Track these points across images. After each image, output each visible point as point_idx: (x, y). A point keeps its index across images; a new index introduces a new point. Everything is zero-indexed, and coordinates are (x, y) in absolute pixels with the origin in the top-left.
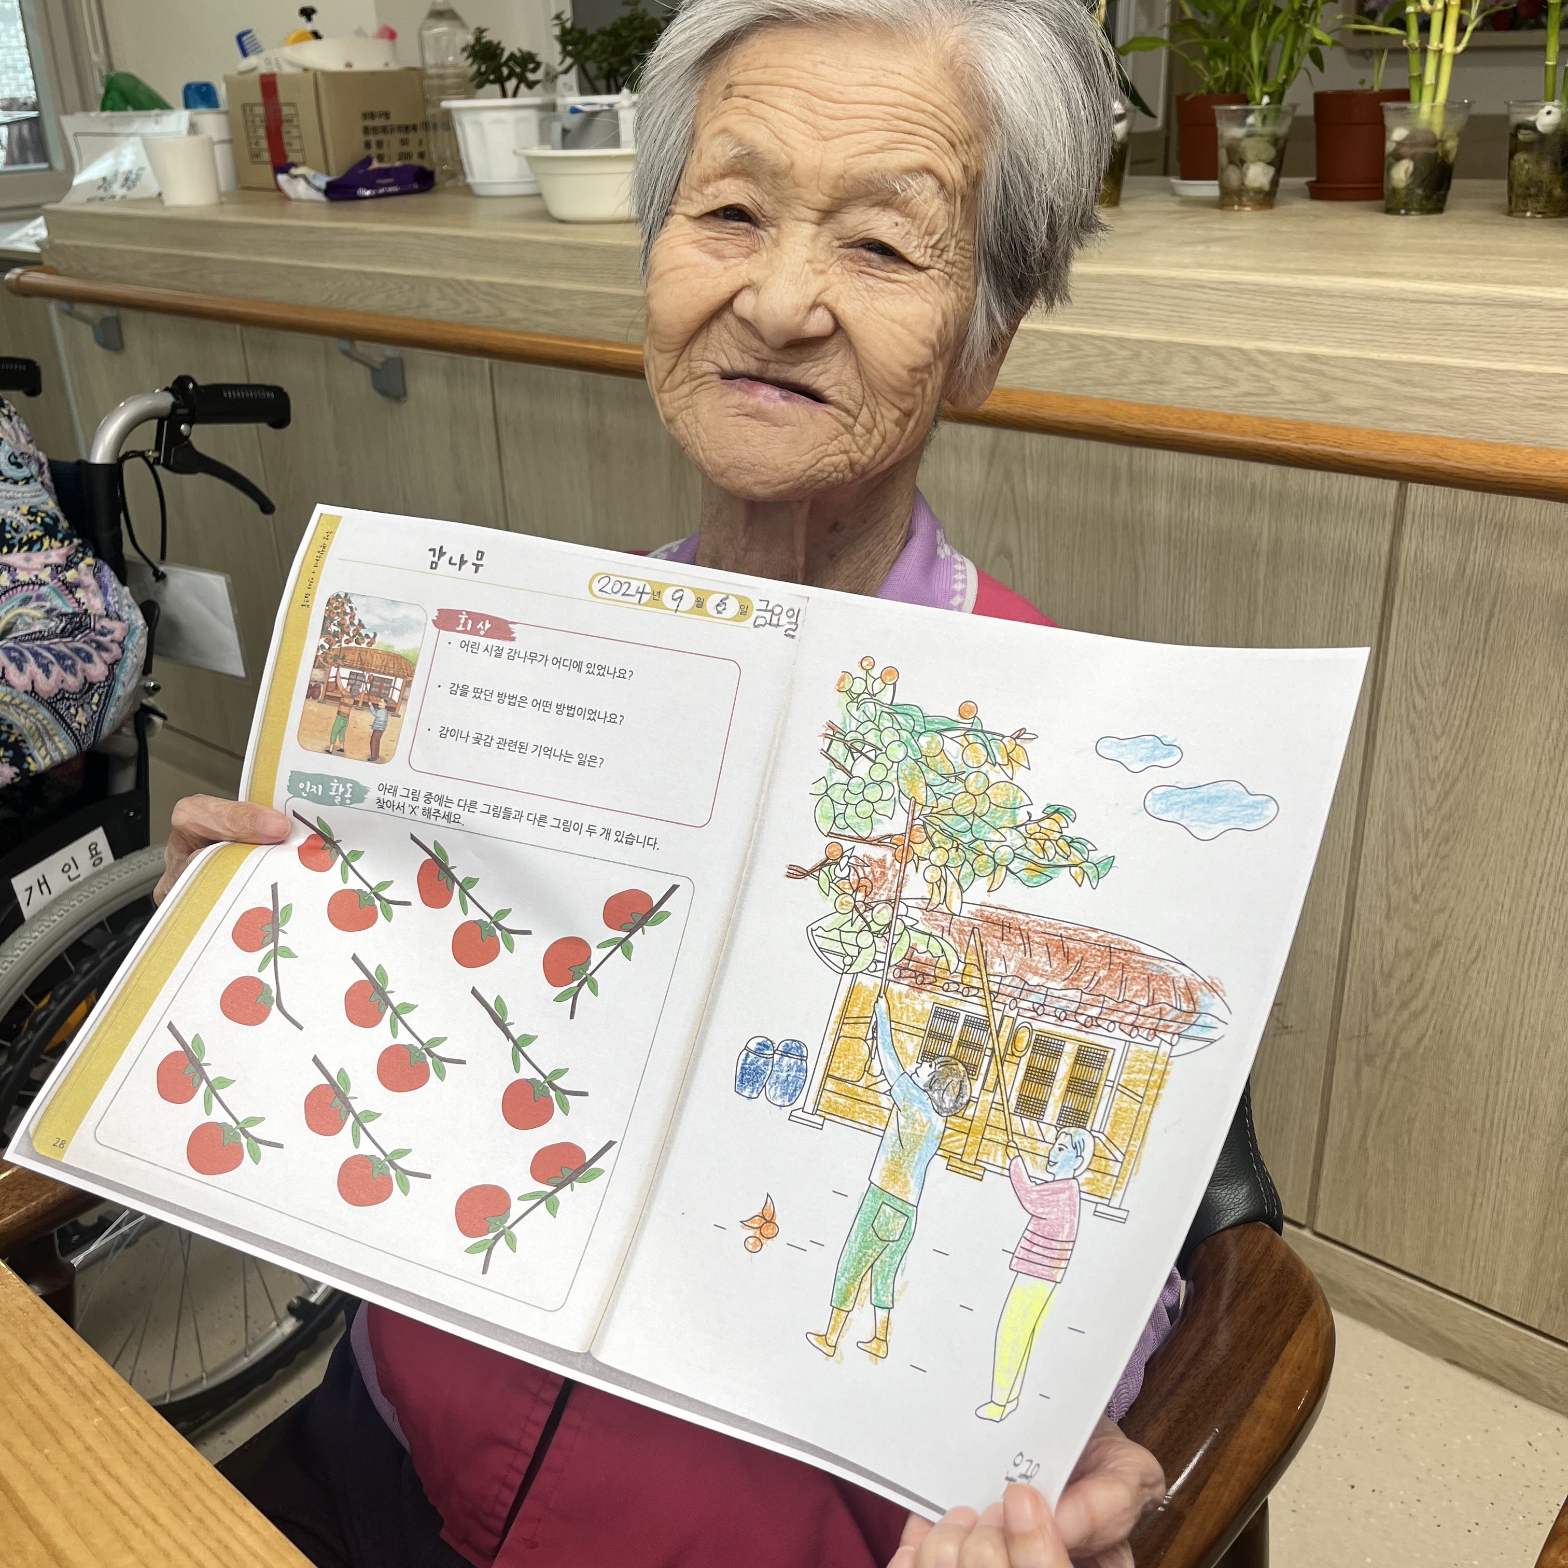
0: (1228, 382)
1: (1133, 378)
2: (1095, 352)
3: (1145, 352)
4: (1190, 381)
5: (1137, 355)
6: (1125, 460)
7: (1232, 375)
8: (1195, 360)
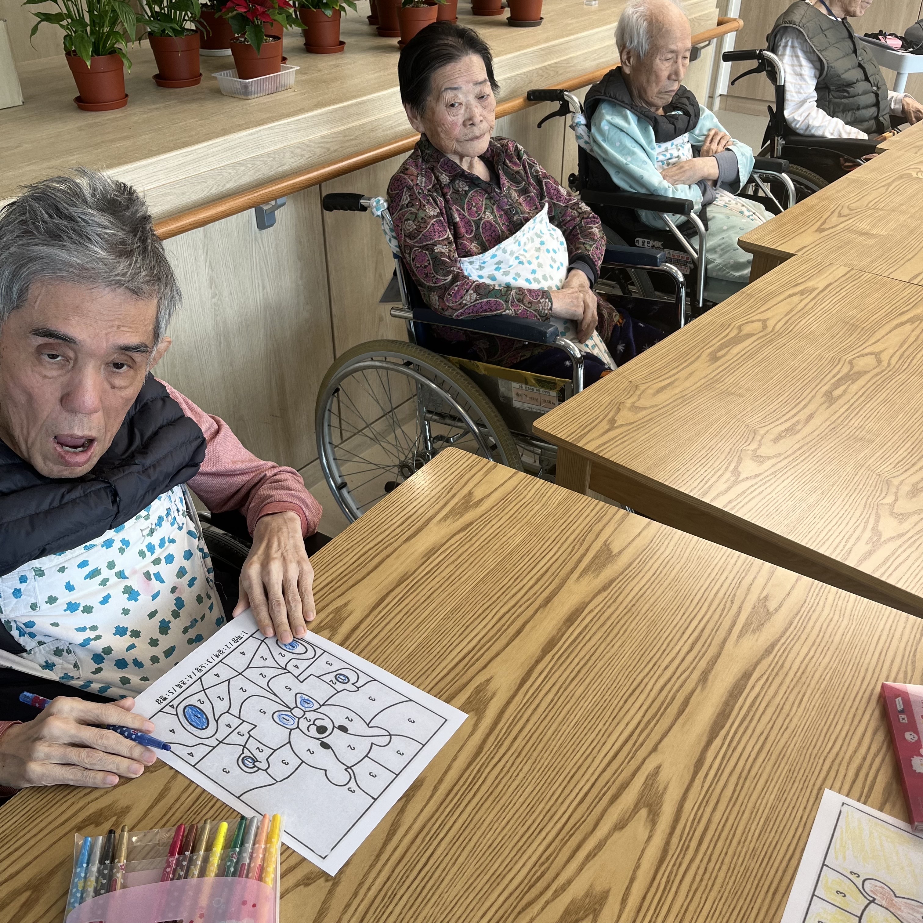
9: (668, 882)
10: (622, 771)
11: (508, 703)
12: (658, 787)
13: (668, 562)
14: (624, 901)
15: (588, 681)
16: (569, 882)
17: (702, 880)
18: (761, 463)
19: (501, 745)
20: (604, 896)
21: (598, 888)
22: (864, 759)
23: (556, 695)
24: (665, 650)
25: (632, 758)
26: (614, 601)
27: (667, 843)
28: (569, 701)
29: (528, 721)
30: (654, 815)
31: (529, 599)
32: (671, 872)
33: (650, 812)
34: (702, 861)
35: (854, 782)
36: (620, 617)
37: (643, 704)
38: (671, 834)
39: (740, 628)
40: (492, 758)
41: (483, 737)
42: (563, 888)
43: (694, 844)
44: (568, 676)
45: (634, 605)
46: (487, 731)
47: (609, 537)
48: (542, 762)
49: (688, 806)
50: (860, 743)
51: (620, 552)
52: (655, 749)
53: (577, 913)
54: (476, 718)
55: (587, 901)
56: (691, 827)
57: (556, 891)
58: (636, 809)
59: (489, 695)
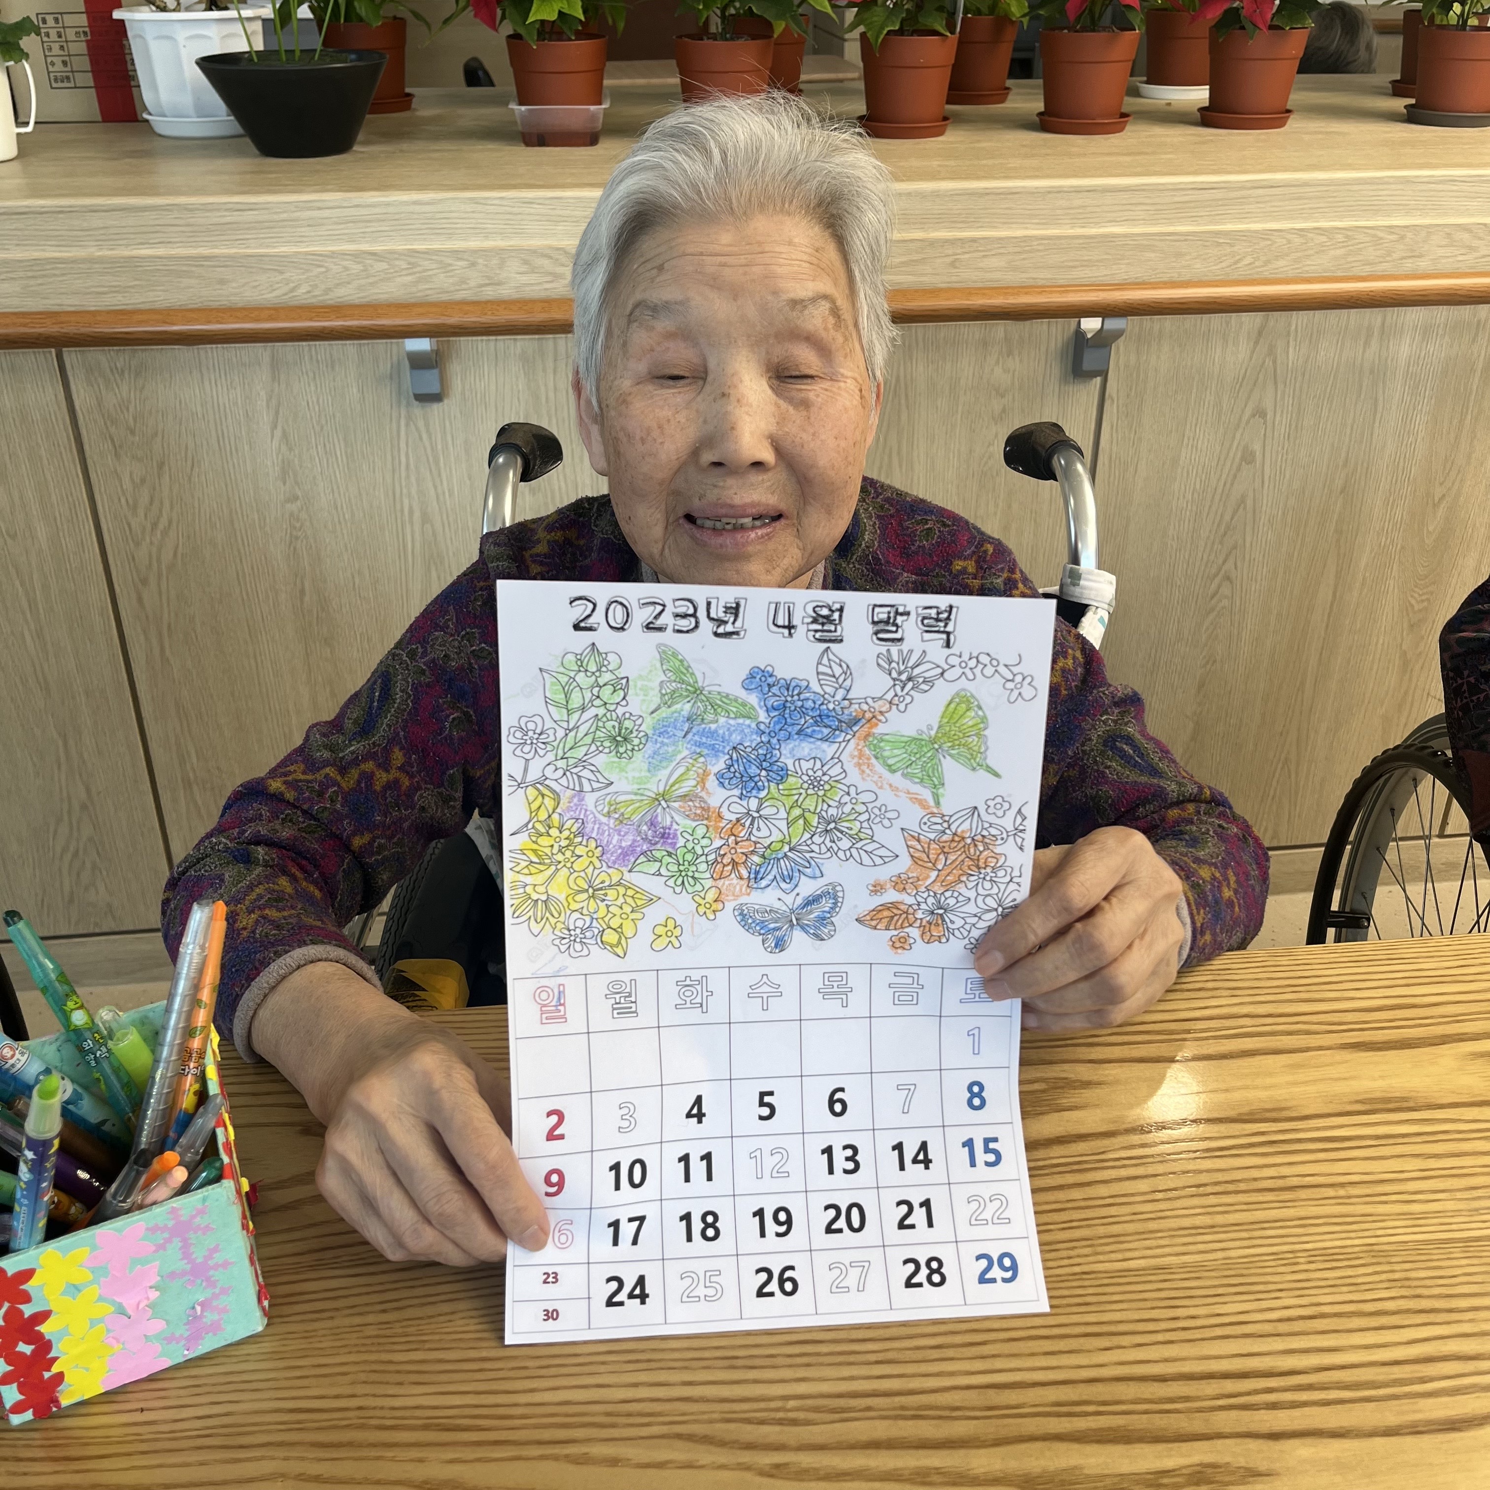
0: (1471, 248)
1: (1395, 256)
2: (1368, 239)
3: (1409, 235)
4: (1441, 252)
5: (1403, 237)
6: (1379, 320)
7: (1476, 243)
8: (1449, 235)
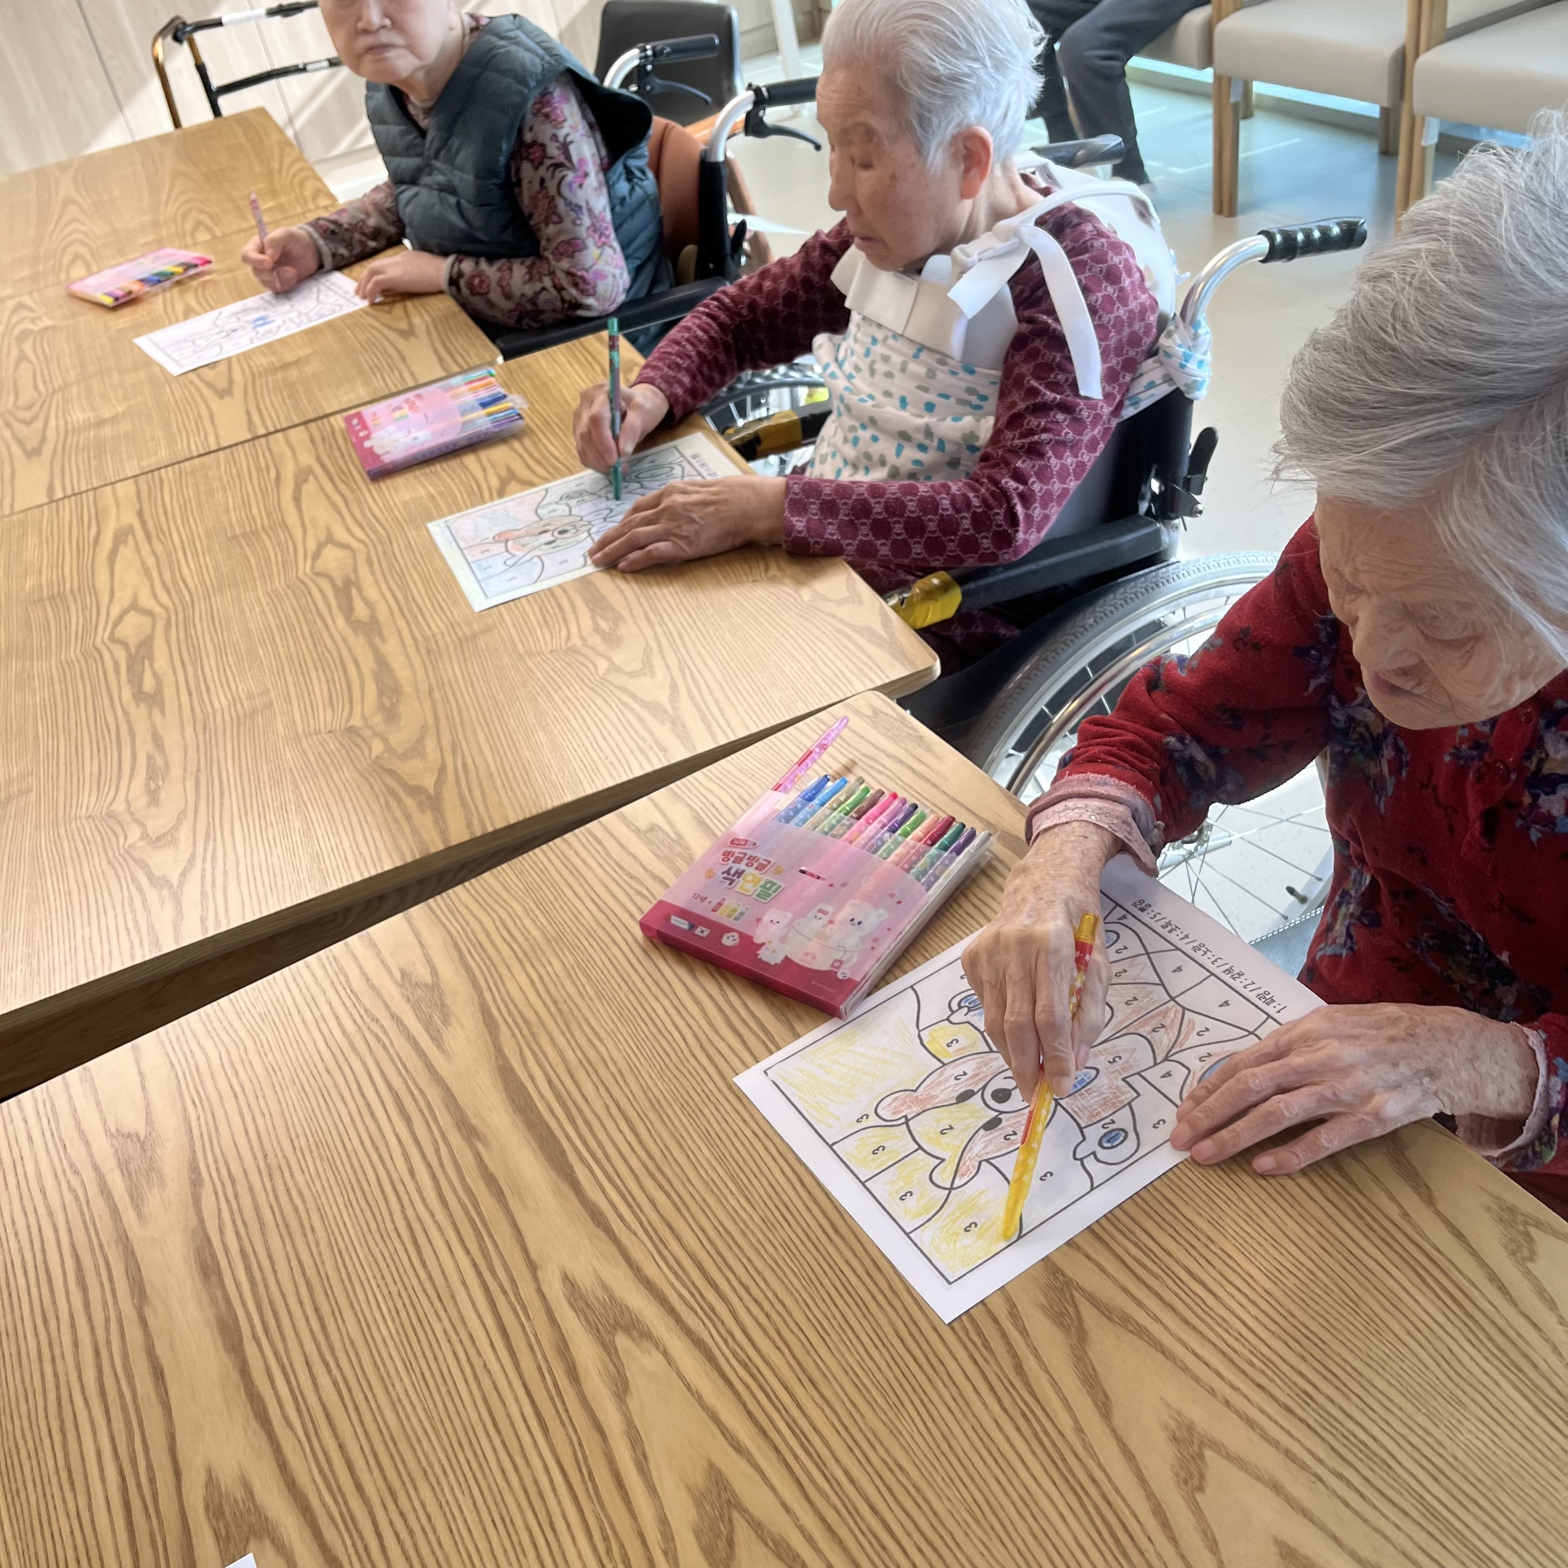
9: (745, 1366)
10: (536, 1336)
11: (283, 1466)
12: (597, 1298)
13: (232, 1064)
14: (738, 1448)
15: (343, 1302)
16: (664, 1522)
17: (768, 1316)
18: (174, 842)
19: (352, 1518)
20: (716, 1476)
21: (699, 1479)
22: (721, 1010)
23: (329, 1371)
24: (381, 1158)
25: (524, 1308)
26: (233, 1182)
27: (689, 1332)
28: (357, 1355)
29: (341, 1447)
30: (635, 1328)
31: (107, 1320)
32: (734, 1354)
33: (627, 1331)
34: (741, 1299)
35: (744, 1042)
36: (269, 1188)
37: (447, 1242)
38: (678, 1320)
39: (427, 1037)
40: (366, 1548)
41: (315, 1548)
42: (668, 1537)
43: (711, 1296)
44: (311, 1332)
45: (265, 1156)
46: (307, 1534)
47: (104, 1121)
48: (433, 1459)
49: (651, 1271)
50: (698, 1002)
51: (149, 1121)
52: (533, 1267)
53: (718, 1535)
54: (267, 1542)
55: (708, 1507)
56: (685, 1286)
57: (665, 1553)
58: (609, 1349)
59: (239, 1494)
